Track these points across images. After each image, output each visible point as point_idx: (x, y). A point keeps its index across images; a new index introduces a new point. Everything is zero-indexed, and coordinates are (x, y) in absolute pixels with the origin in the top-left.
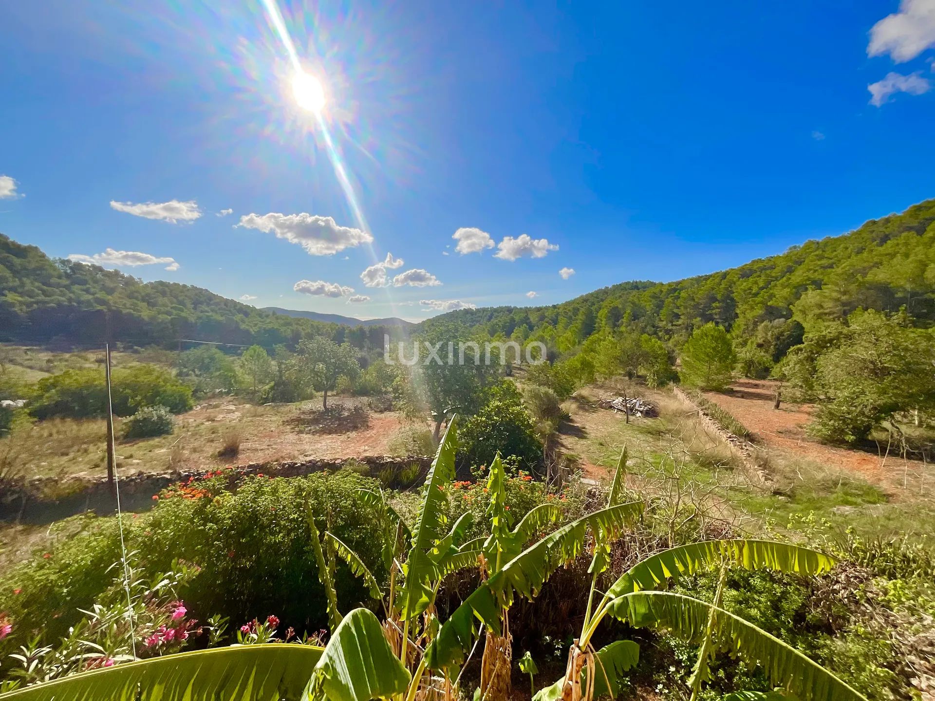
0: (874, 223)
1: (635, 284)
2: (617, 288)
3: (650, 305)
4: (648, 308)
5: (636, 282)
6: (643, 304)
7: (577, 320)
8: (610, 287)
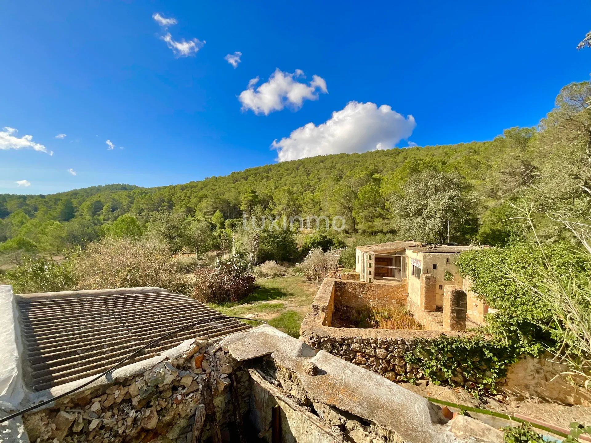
0: (234, 173)
1: (124, 186)
2: (108, 187)
3: (125, 201)
4: (124, 203)
5: (125, 185)
6: (121, 200)
7: (56, 209)
8: (103, 185)
